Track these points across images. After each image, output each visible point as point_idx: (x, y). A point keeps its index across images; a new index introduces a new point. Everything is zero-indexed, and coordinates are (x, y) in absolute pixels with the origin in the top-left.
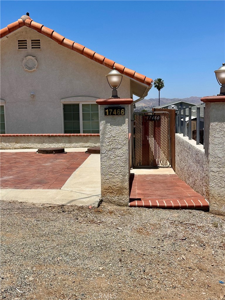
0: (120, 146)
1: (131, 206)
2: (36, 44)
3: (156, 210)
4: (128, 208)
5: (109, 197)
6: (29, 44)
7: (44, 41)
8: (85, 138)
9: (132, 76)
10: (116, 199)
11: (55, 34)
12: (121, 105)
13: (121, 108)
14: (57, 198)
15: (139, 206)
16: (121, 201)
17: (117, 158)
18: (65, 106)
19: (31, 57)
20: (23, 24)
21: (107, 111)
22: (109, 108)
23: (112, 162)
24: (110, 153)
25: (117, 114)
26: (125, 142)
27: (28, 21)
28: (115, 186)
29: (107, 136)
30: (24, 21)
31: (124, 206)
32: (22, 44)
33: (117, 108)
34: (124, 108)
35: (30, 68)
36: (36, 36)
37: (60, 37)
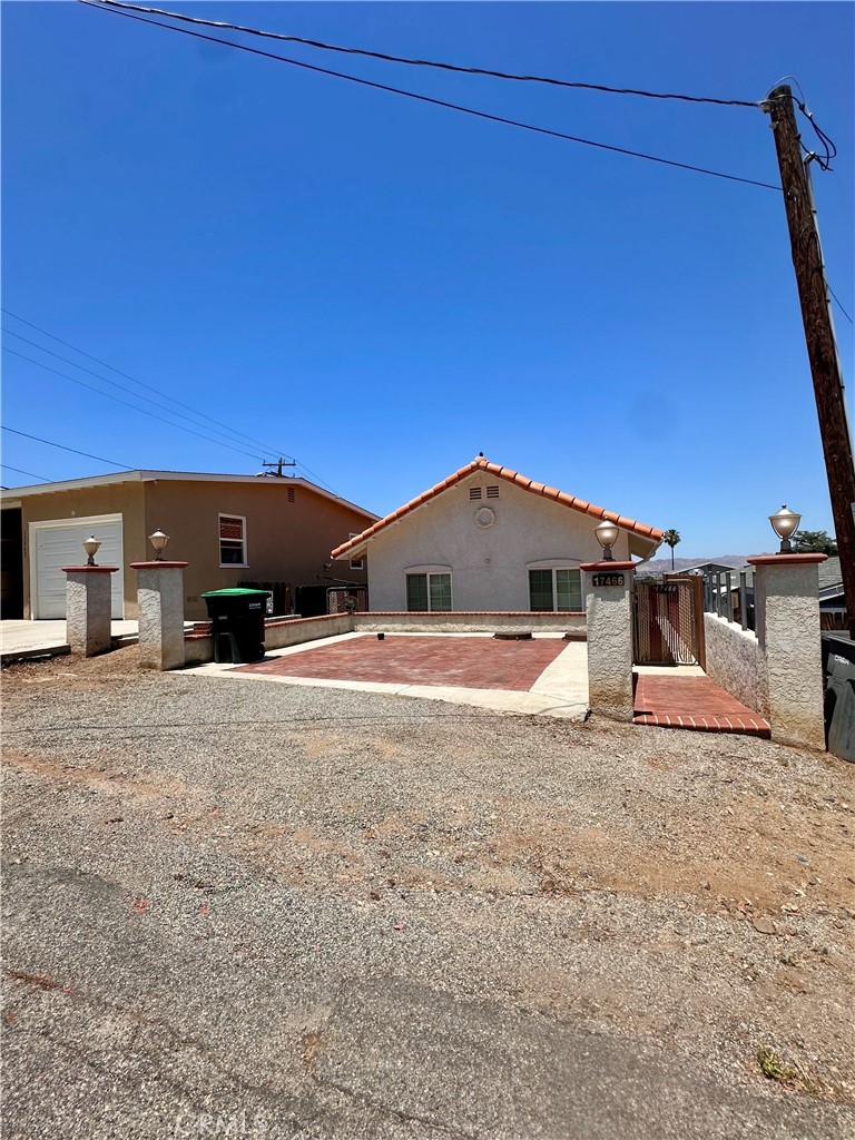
0: (617, 632)
1: (637, 723)
2: (493, 491)
3: (678, 732)
4: (632, 725)
5: (601, 706)
6: (484, 492)
7: (503, 486)
8: (560, 619)
9: (631, 528)
10: (612, 710)
11: (519, 477)
12: (619, 572)
13: (618, 576)
14: (526, 704)
15: (650, 724)
16: (621, 715)
17: (614, 649)
18: (531, 573)
19: (485, 509)
20: (477, 467)
21: (597, 579)
22: (599, 576)
23: (605, 655)
24: (601, 641)
25: (612, 584)
26: (625, 625)
27: (483, 463)
28: (610, 690)
29: (597, 617)
30: (478, 464)
31: (625, 721)
32: (475, 493)
33: (611, 576)
34: (621, 576)
36: (494, 481)
37: (526, 481)
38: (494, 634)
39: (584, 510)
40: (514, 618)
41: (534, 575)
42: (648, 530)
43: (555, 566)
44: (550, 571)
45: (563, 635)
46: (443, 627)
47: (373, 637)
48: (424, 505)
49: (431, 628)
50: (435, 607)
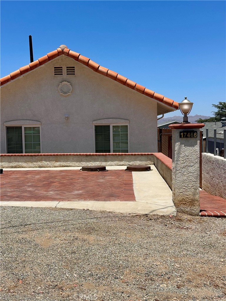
0: (192, 164)
1: (202, 216)
2: (71, 70)
3: (224, 219)
4: (199, 217)
5: (182, 207)
6: (65, 70)
7: (78, 68)
8: (119, 157)
10: (188, 209)
11: (91, 62)
12: (195, 130)
13: (194, 132)
14: (139, 208)
15: (208, 216)
16: (193, 212)
17: (190, 174)
18: (97, 127)
19: (65, 82)
21: (182, 134)
22: (183, 132)
23: (185, 178)
24: (183, 170)
25: (190, 137)
26: (196, 160)
27: (66, 50)
28: (188, 198)
29: (181, 156)
30: (63, 50)
31: (195, 215)
32: (58, 71)
33: (190, 132)
34: (196, 132)
35: (65, 93)
36: (71, 63)
37: (96, 65)
38: (81, 168)
39: (133, 87)
40: (89, 157)
41: (98, 129)
42: (171, 102)
43: (112, 123)
44: (109, 126)
45: (125, 168)
46: (40, 163)
48: (22, 76)
49: (30, 164)
50: (28, 150)
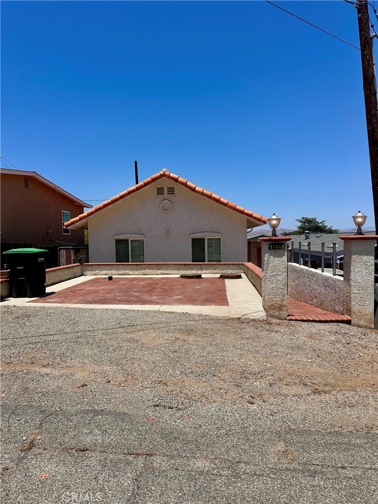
0: (280, 273)
1: (289, 320)
2: (171, 191)
4: (287, 321)
5: (271, 312)
6: (166, 191)
7: (178, 188)
10: (277, 314)
11: (188, 183)
12: (282, 242)
13: (282, 244)
14: (232, 312)
15: (296, 320)
16: (281, 316)
17: (278, 282)
18: (193, 239)
19: (167, 201)
20: (163, 175)
21: (271, 246)
22: (272, 244)
23: (274, 286)
24: (272, 278)
25: (279, 249)
26: (284, 270)
27: (167, 173)
28: (276, 304)
29: (270, 266)
30: (164, 173)
31: (283, 319)
32: (160, 191)
33: (279, 244)
34: (284, 244)
35: (166, 210)
36: (172, 184)
37: (193, 186)
38: (180, 275)
39: (225, 205)
40: (187, 266)
41: (194, 241)
42: (260, 218)
43: (207, 236)
44: (204, 239)
45: (219, 276)
46: (144, 271)
47: (105, 278)
48: (129, 196)
49: (136, 272)
50: (134, 260)
